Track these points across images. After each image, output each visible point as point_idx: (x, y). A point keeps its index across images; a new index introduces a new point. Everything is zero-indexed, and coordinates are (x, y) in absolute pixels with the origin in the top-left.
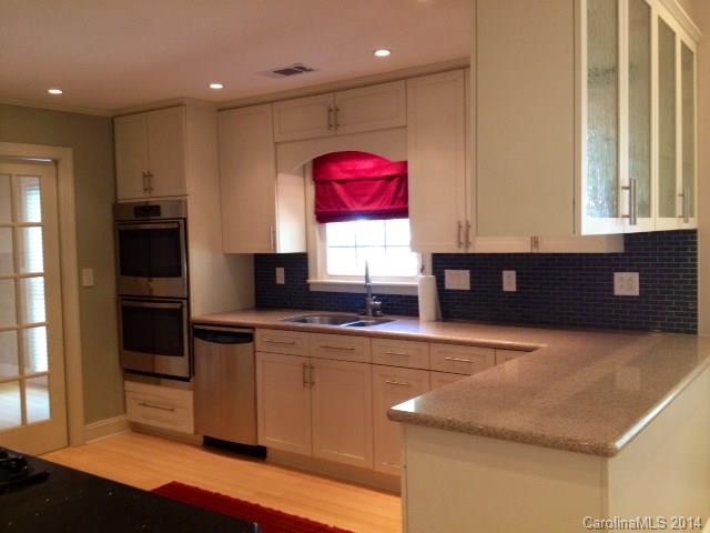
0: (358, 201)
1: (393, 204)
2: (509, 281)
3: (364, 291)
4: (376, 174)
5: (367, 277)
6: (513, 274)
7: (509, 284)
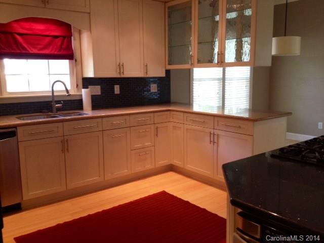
0: (35, 48)
1: (59, 51)
2: (117, 89)
3: (50, 99)
4: (47, 33)
5: (53, 91)
6: (118, 86)
7: (117, 91)
